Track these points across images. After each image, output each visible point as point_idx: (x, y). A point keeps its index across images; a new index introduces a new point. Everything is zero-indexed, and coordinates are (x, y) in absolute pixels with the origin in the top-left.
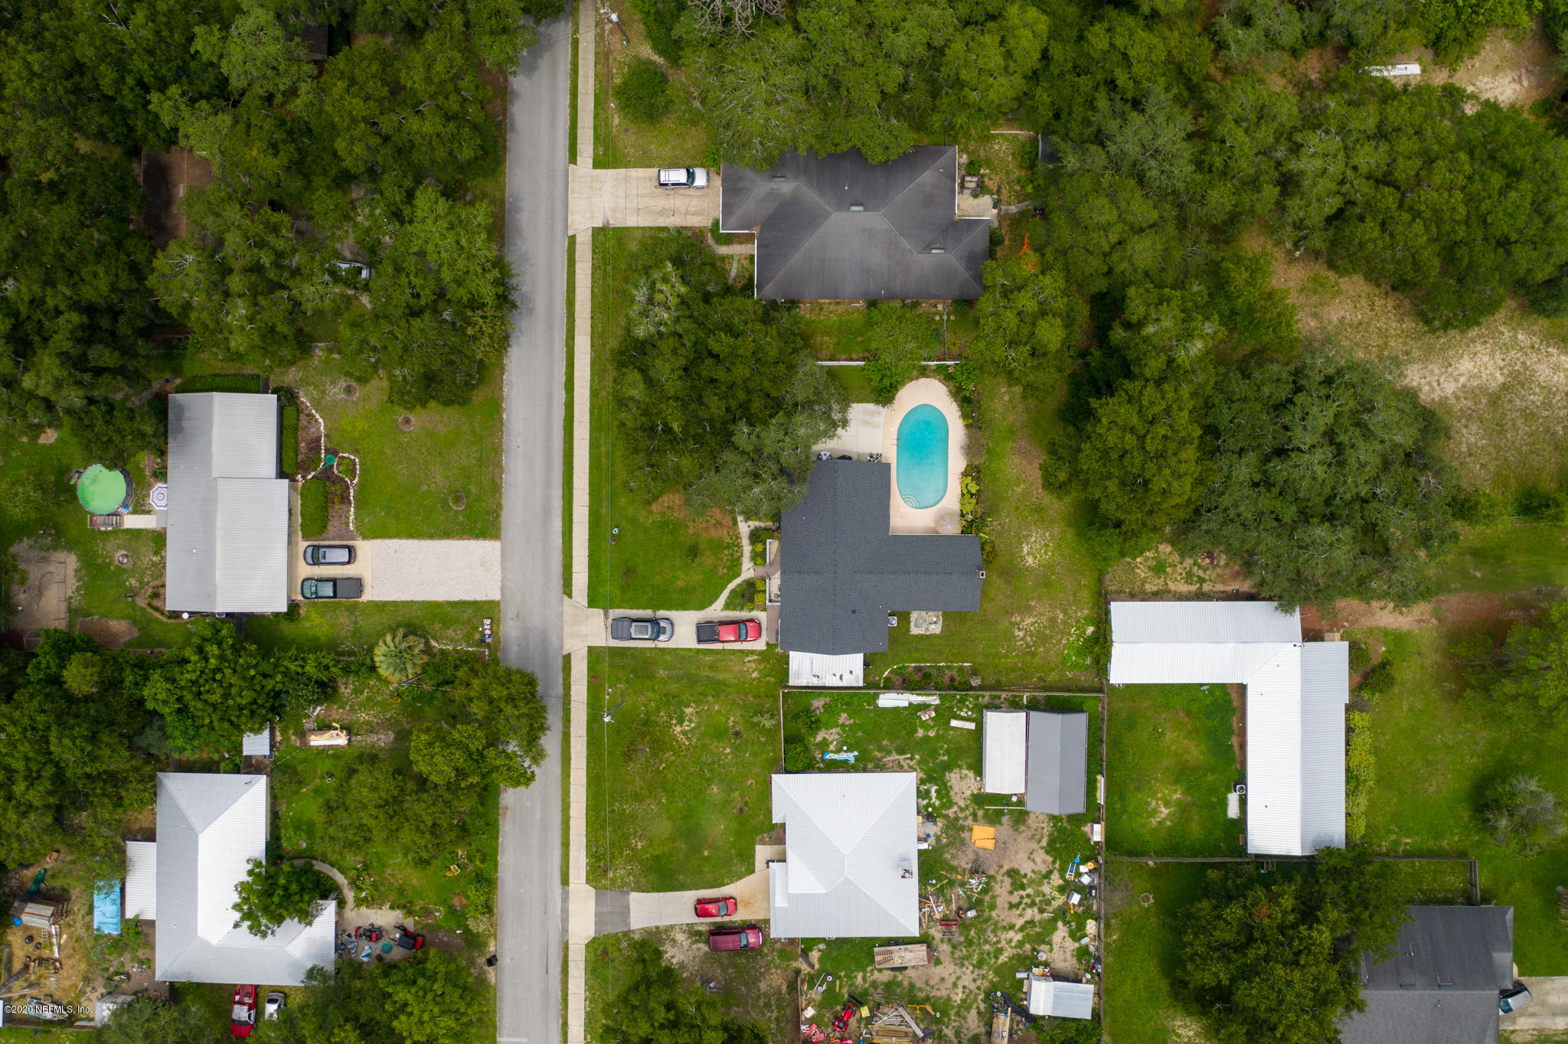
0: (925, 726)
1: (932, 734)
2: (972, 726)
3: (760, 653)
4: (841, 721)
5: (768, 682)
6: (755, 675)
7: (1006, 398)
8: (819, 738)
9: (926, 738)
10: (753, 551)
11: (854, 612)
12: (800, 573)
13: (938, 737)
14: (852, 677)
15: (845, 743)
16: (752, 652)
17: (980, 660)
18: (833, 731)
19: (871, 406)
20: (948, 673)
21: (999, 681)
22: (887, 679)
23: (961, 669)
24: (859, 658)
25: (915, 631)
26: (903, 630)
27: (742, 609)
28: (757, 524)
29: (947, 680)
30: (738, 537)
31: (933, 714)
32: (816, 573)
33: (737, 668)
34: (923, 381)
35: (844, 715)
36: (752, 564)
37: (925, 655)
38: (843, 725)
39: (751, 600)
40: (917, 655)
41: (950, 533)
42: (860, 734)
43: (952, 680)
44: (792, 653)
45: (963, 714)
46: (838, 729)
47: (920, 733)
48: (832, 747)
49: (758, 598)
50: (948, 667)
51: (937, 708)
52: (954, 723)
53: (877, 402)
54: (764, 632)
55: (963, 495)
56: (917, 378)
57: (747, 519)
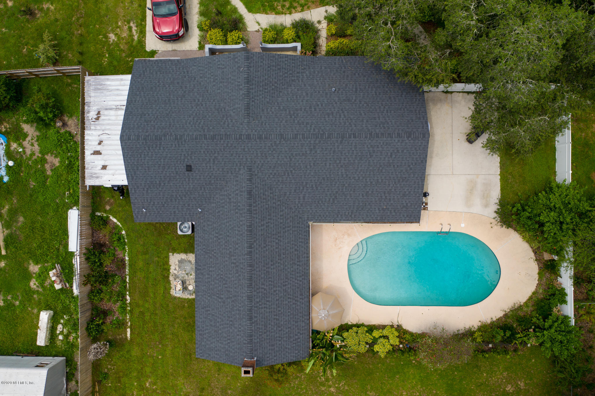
0: (43, 276)
1: (33, 284)
2: (41, 340)
3: (142, 43)
4: (49, 158)
5: (102, 55)
6: (112, 37)
7: (509, 388)
8: (26, 128)
9: (27, 276)
10: (283, 28)
11: (189, 168)
12: (248, 81)
13: (29, 292)
14: (97, 170)
15: (19, 164)
16: (142, 32)
17: (135, 352)
18: (36, 148)
19: (496, 193)
20: (116, 307)
21: (106, 376)
22: (105, 222)
23: (122, 325)
24: (122, 180)
25: (174, 259)
26: (175, 243)
27: (202, 14)
28: (324, 34)
29: (106, 305)
30: (304, 7)
31: (58, 287)
32: (248, 107)
33: (121, 11)
34: (534, 268)
35: (57, 162)
36: (264, 25)
37: (140, 275)
38: (43, 161)
39: (214, 25)
40: (141, 264)
41: (313, 315)
42: (33, 184)
43: (105, 313)
44: (129, 77)
45: (60, 327)
46: (38, 154)
47: (34, 268)
48: (14, 146)
49: (216, 33)
50: (123, 308)
51: (67, 291)
52: (44, 317)
53: (503, 203)
54: (168, 47)
55: (371, 329)
56: (538, 260)
57: (330, 19)
